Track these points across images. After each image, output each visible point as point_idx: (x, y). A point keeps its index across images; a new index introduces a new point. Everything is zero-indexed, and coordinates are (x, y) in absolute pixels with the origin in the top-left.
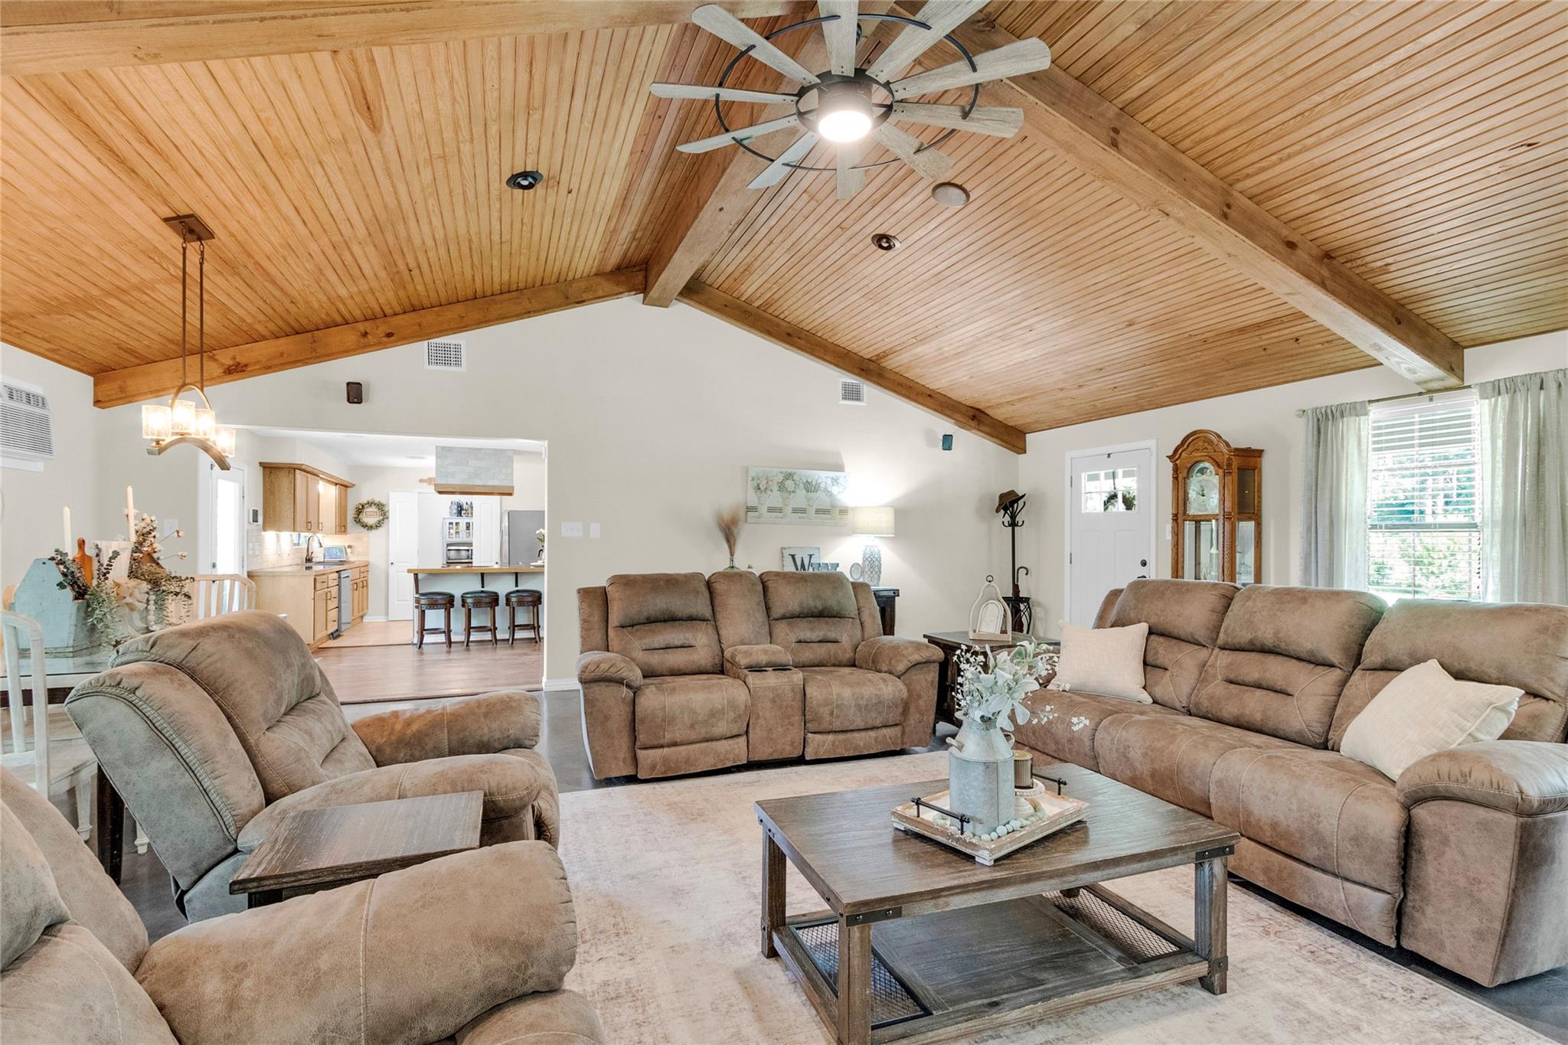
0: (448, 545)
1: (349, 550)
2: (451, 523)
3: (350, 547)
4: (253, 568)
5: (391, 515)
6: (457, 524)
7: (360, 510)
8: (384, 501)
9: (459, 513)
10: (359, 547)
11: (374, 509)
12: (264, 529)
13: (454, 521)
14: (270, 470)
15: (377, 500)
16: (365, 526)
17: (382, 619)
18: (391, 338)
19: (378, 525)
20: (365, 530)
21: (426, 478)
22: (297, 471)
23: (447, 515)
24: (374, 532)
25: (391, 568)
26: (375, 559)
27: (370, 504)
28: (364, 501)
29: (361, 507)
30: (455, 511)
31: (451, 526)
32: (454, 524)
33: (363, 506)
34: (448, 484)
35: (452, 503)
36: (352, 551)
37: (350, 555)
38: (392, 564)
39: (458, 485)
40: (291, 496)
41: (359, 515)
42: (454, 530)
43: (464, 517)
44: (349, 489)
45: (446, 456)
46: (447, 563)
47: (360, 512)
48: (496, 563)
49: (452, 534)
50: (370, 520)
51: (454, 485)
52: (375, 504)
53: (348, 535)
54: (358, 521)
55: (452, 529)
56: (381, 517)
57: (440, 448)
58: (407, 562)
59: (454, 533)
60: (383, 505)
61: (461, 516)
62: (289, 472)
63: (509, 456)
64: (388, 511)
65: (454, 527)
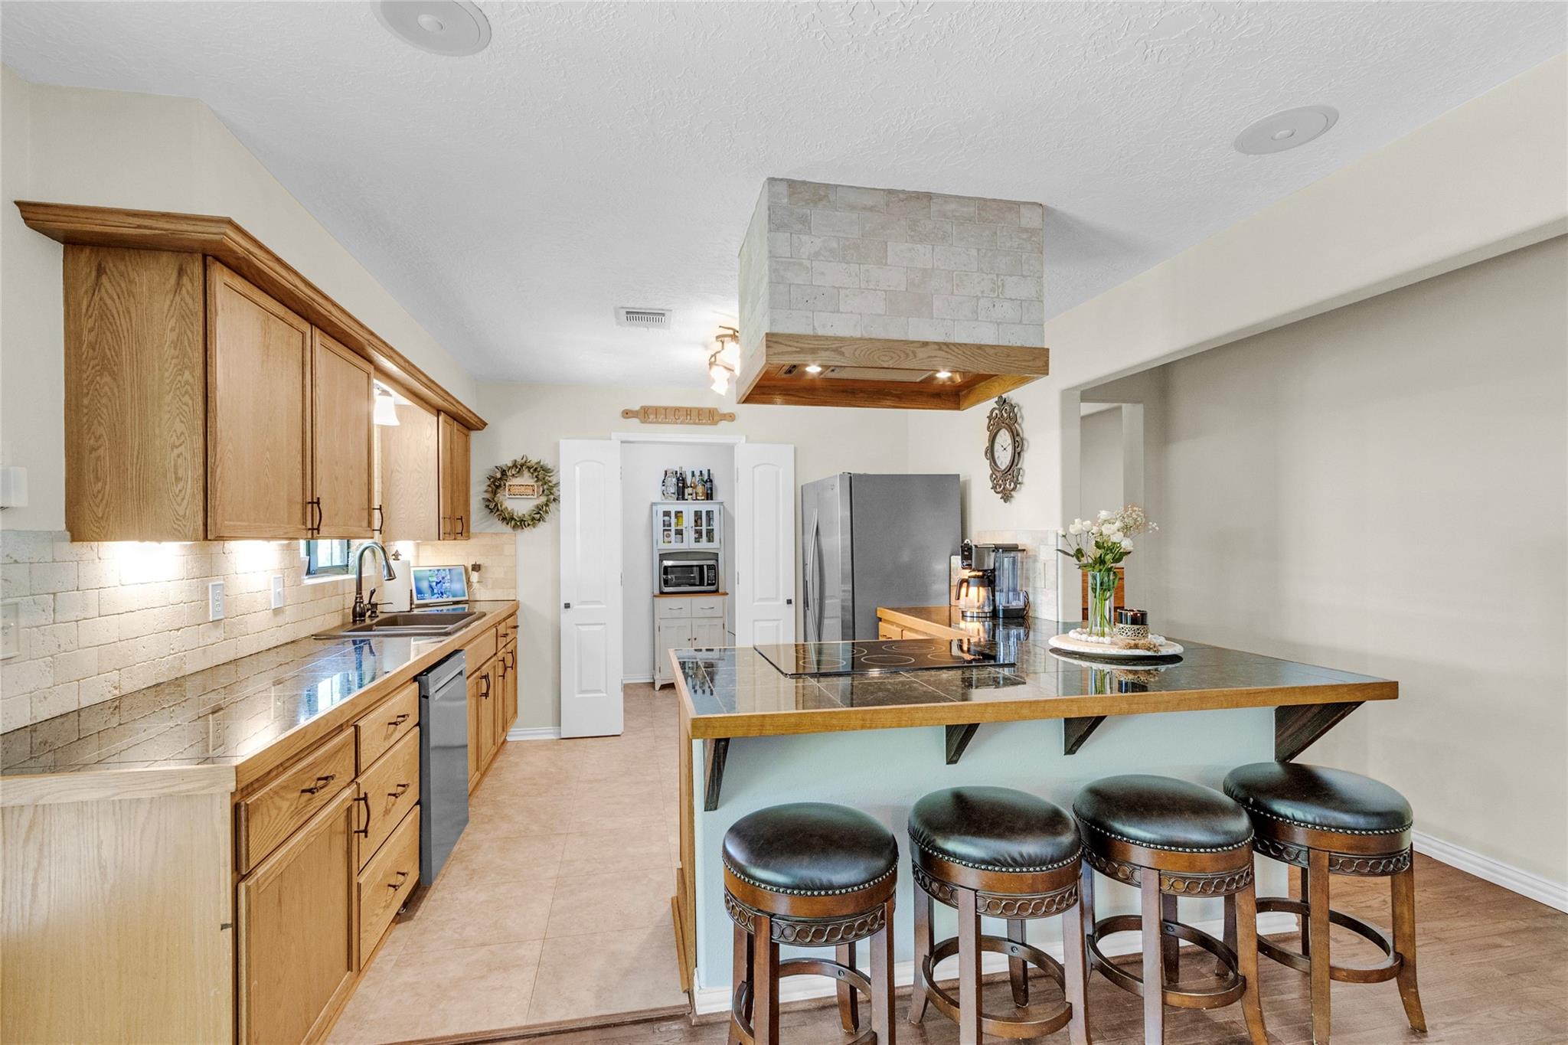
0: (663, 557)
1: (475, 576)
2: (667, 514)
3: (476, 568)
5: (563, 492)
6: (678, 514)
7: (497, 483)
8: (548, 462)
9: (681, 494)
10: (495, 570)
11: (526, 479)
13: (673, 510)
15: (533, 459)
16: (508, 519)
17: (547, 734)
19: (538, 516)
20: (507, 529)
21: (637, 408)
23: (657, 497)
24: (526, 534)
25: (566, 615)
26: (531, 595)
27: (519, 467)
28: (506, 461)
29: (499, 475)
30: (673, 489)
31: (667, 518)
32: (673, 515)
33: (504, 473)
34: (817, 338)
35: (666, 472)
36: (480, 577)
37: (476, 586)
38: (567, 606)
39: (853, 340)
40: (193, 377)
41: (495, 493)
42: (673, 528)
43: (690, 501)
44: (474, 435)
45: (805, 221)
46: (662, 593)
47: (498, 487)
48: (789, 602)
49: (669, 536)
50: (520, 506)
51: (836, 339)
52: (529, 468)
53: (471, 541)
54: (493, 507)
55: (670, 525)
56: (543, 499)
57: (783, 189)
58: (598, 602)
59: (673, 533)
60: (546, 470)
61: (683, 499)
62: (181, 272)
63: (1026, 230)
64: (557, 484)
65: (673, 520)
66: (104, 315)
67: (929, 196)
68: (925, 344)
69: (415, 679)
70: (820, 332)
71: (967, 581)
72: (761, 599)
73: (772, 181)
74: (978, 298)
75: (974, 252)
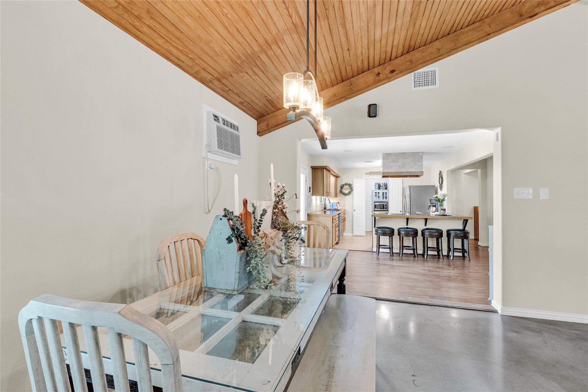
0: (375, 202)
1: (338, 204)
2: (376, 193)
3: (338, 203)
4: (309, 212)
5: (354, 189)
6: (378, 193)
7: (342, 187)
8: (351, 183)
9: (379, 188)
10: (342, 203)
11: (347, 186)
12: (312, 195)
13: (377, 192)
14: (314, 169)
15: (348, 183)
16: (344, 194)
17: (350, 235)
18: (394, 73)
19: (349, 193)
20: (344, 196)
21: (368, 172)
22: (325, 170)
23: (374, 189)
24: (347, 197)
25: (354, 213)
26: (348, 208)
27: (346, 184)
28: (344, 183)
29: (342, 186)
30: (377, 187)
31: (376, 194)
32: (377, 193)
33: (343, 185)
34: (389, 172)
35: (376, 184)
36: (339, 204)
37: (338, 206)
38: (355, 210)
39: (394, 172)
40: (322, 180)
41: (342, 189)
42: (377, 196)
43: (381, 190)
44: (338, 178)
45: (388, 158)
46: (374, 210)
47: (342, 188)
48: (401, 211)
49: (376, 198)
50: (346, 191)
51: (392, 172)
52: (348, 184)
53: (337, 198)
54: (341, 192)
55: (376, 195)
56: (350, 190)
57: (385, 154)
58: (361, 210)
59: (377, 197)
60: (351, 185)
61: (380, 189)
62: (321, 170)
63: (420, 156)
64: (353, 187)
65: (377, 194)
66: (315, 175)
67: (405, 153)
68: (404, 172)
69: (338, 214)
70: (389, 171)
71: (430, 206)
72: (394, 211)
73: (383, 153)
74: (412, 165)
75: (412, 159)
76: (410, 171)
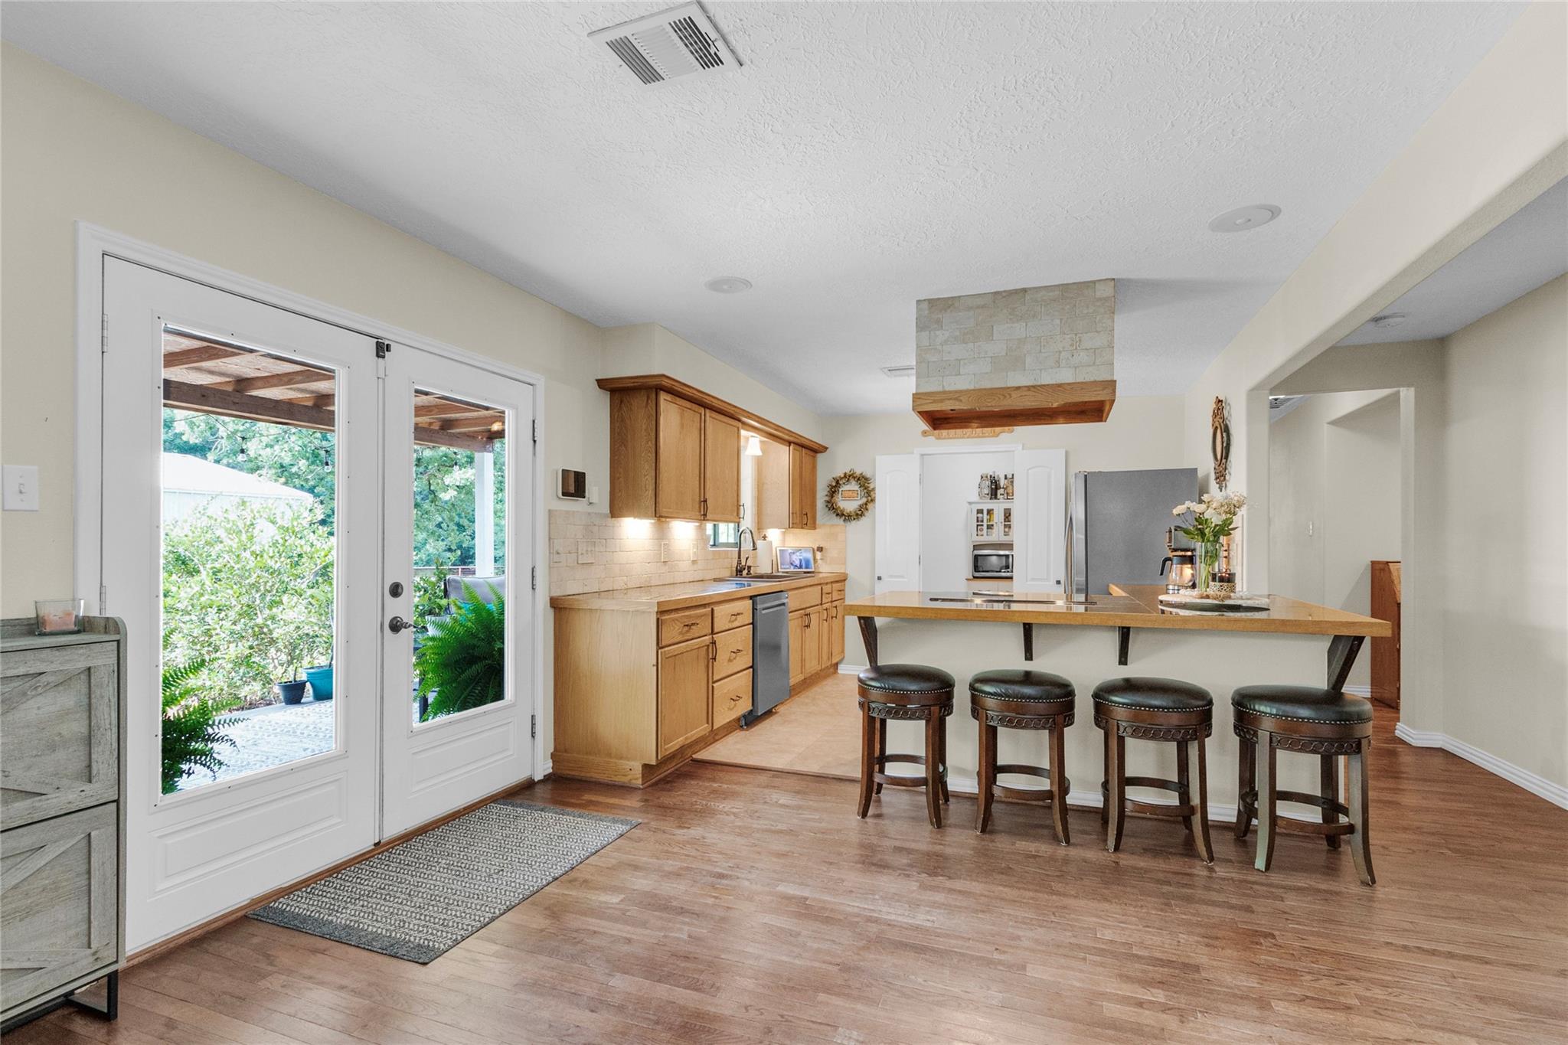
0: (976, 547)
1: (819, 555)
2: (980, 511)
3: (820, 549)
5: (878, 495)
6: (990, 512)
7: (834, 489)
8: (868, 475)
9: (994, 494)
10: (832, 552)
11: (853, 486)
13: (985, 507)
14: (619, 392)
15: (858, 472)
16: (841, 514)
19: (861, 512)
20: (840, 521)
22: (663, 397)
23: (975, 498)
24: (854, 525)
26: (854, 569)
27: (849, 477)
28: (840, 473)
29: (834, 484)
30: (987, 491)
31: (980, 515)
32: (985, 512)
33: (837, 482)
34: (944, 392)
35: (983, 476)
36: (822, 555)
37: (819, 562)
38: (879, 578)
39: (967, 392)
40: (652, 444)
41: (832, 497)
42: (985, 523)
43: (1001, 500)
44: (820, 456)
45: (939, 322)
46: (974, 577)
47: (834, 492)
48: (1058, 582)
49: (982, 530)
50: (849, 506)
51: (956, 392)
52: (854, 478)
53: (817, 530)
54: (831, 506)
55: (982, 521)
56: (864, 500)
57: (925, 305)
58: (902, 577)
59: (985, 527)
60: (867, 479)
61: (996, 498)
62: (648, 398)
63: (1100, 299)
64: (874, 489)
65: (985, 517)
66: (623, 421)
67: (1024, 290)
68: (1018, 388)
69: (751, 598)
70: (947, 389)
71: (1171, 559)
72: (1033, 579)
73: (918, 301)
74: (1060, 352)
75: (1058, 322)
76: (1047, 379)
